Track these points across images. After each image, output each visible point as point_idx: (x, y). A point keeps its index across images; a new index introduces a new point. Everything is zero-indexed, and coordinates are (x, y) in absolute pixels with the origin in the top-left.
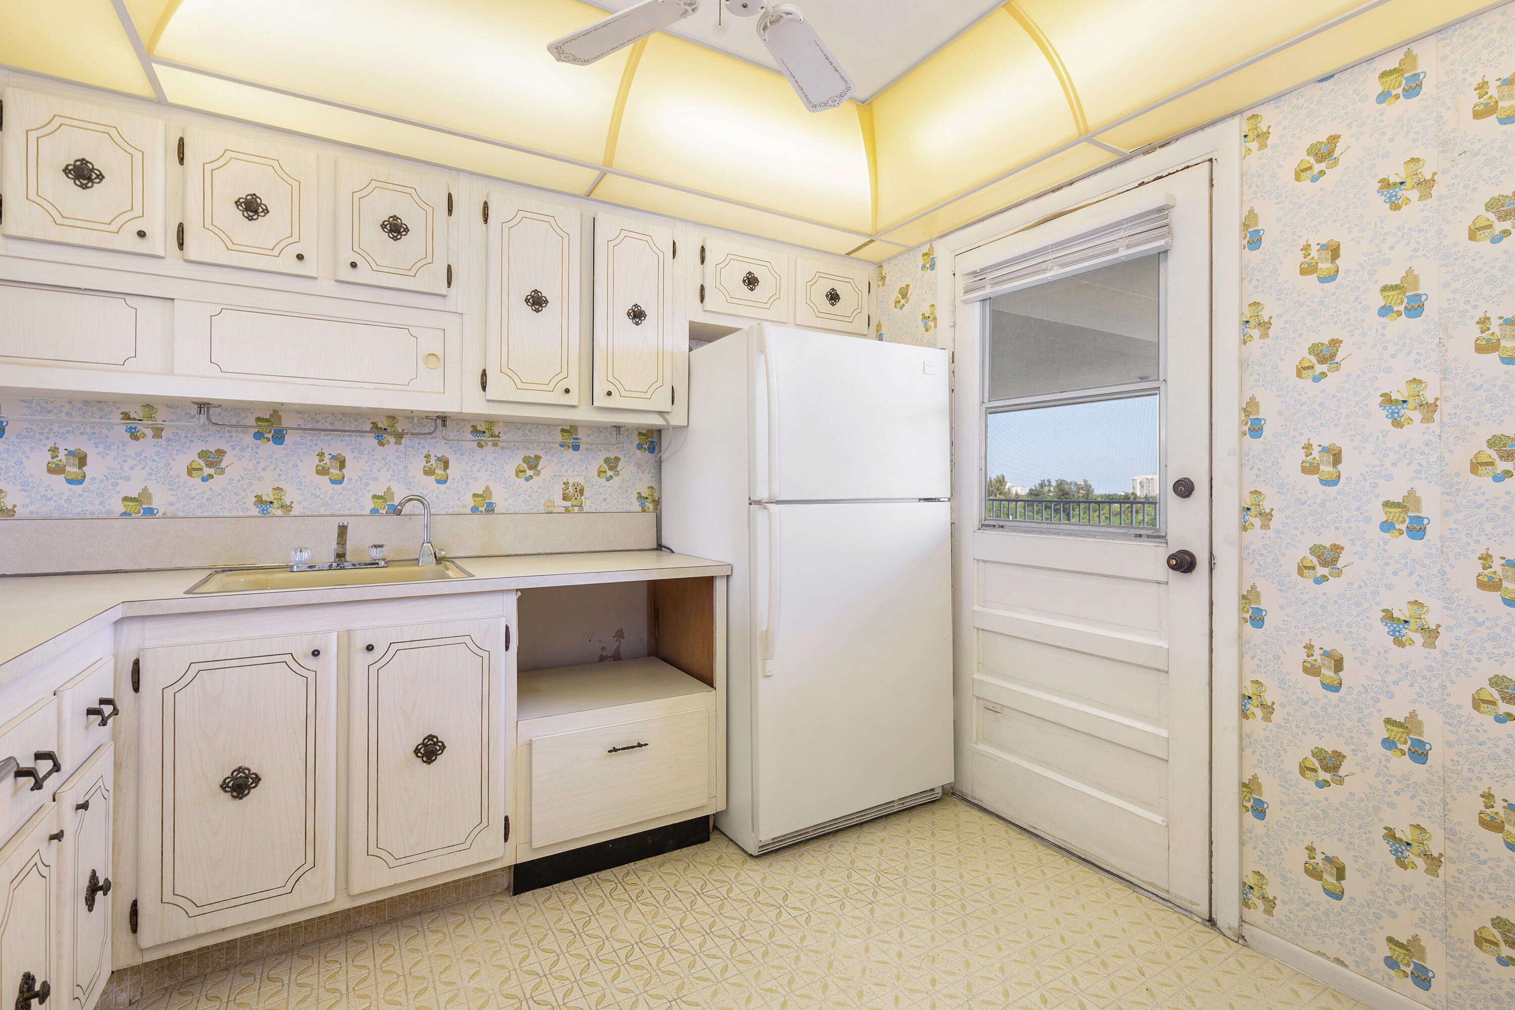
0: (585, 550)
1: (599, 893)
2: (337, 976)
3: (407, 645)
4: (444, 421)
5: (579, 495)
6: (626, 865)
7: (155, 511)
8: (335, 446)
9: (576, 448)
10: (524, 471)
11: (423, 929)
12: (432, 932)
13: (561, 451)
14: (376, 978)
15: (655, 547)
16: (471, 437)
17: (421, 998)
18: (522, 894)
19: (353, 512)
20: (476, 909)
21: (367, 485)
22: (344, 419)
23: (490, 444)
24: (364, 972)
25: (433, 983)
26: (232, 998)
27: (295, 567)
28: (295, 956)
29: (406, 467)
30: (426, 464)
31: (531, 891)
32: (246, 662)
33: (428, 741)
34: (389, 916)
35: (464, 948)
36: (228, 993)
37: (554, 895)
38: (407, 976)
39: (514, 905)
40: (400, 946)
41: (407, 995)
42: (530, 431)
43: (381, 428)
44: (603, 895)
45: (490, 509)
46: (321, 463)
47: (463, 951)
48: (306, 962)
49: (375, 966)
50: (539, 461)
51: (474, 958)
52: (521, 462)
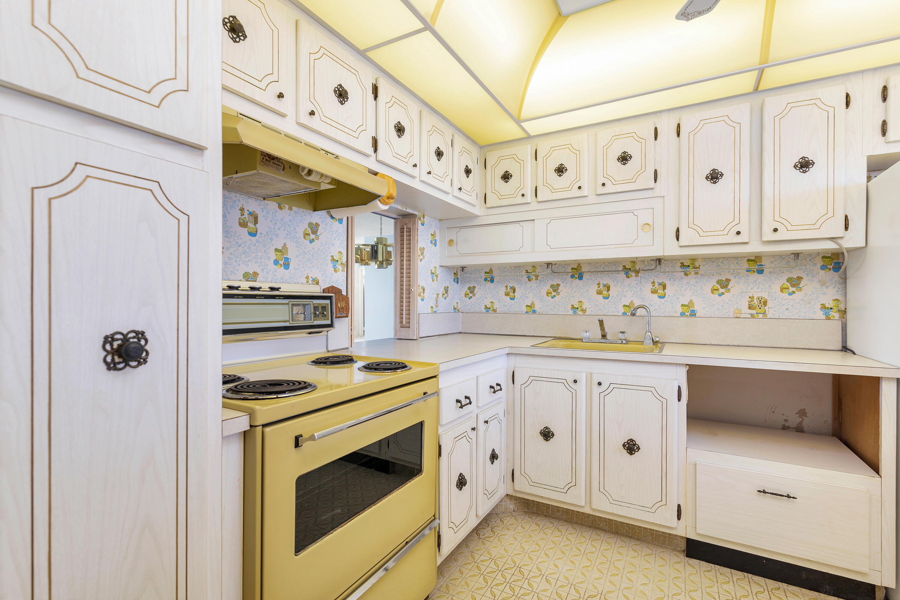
0: (768, 346)
1: (748, 588)
2: (582, 544)
3: (619, 386)
4: (660, 261)
5: (763, 306)
6: (780, 583)
7: (536, 311)
8: (605, 280)
9: (761, 272)
10: (718, 290)
11: (629, 546)
12: (633, 550)
13: (747, 275)
14: (598, 555)
15: (840, 348)
16: (680, 270)
17: (613, 577)
18: (692, 559)
19: (614, 314)
20: (662, 552)
21: (620, 299)
22: (609, 265)
23: (693, 273)
24: (594, 549)
25: (622, 574)
26: (543, 529)
27: (584, 340)
28: (571, 526)
29: (641, 289)
30: (652, 287)
31: (699, 561)
32: (549, 380)
33: (630, 442)
34: (615, 530)
35: (646, 567)
36: (543, 526)
37: (713, 571)
38: (611, 563)
39: (685, 562)
40: (614, 547)
41: (608, 572)
42: (723, 263)
43: (628, 268)
44: (750, 591)
45: (693, 314)
46: (599, 289)
47: (644, 569)
48: (573, 530)
49: (600, 549)
50: (729, 283)
51: (648, 576)
52: (715, 283)
